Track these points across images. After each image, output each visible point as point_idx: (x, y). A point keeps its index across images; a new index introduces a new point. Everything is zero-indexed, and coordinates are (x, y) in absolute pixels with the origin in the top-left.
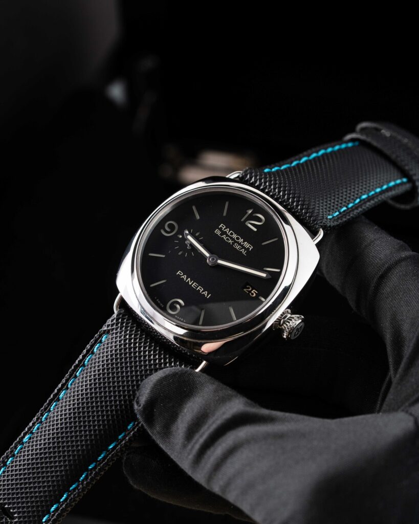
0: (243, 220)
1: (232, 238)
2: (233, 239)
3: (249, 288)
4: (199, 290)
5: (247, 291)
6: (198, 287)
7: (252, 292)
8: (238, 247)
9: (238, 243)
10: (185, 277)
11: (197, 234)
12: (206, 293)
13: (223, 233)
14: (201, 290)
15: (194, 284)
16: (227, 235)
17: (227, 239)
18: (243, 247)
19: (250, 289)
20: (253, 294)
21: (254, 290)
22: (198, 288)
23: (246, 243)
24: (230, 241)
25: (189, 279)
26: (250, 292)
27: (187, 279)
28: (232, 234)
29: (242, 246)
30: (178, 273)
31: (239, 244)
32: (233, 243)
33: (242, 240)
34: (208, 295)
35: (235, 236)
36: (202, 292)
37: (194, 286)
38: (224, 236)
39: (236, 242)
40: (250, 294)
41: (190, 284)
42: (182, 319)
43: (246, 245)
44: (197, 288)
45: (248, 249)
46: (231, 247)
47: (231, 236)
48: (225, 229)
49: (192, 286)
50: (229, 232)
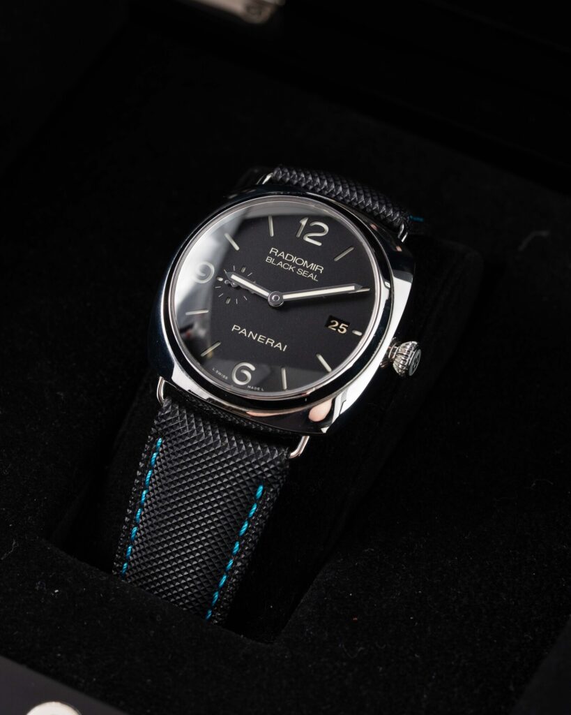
0: (299, 235)
1: (291, 263)
2: (293, 264)
3: (335, 323)
4: (269, 344)
5: (334, 327)
6: (266, 340)
7: (341, 327)
8: (303, 273)
9: (301, 267)
10: (244, 332)
11: (244, 270)
13: (278, 259)
14: (272, 344)
15: (259, 338)
16: (284, 261)
17: (286, 266)
18: (310, 271)
19: (337, 324)
20: (342, 330)
21: (342, 325)
22: (267, 341)
23: (312, 264)
24: (291, 268)
25: (251, 332)
26: (338, 328)
27: (248, 334)
28: (289, 258)
29: (309, 269)
30: (234, 328)
31: (304, 268)
32: (296, 270)
33: (306, 262)
34: (283, 348)
35: (294, 259)
36: (274, 344)
37: (260, 340)
38: (280, 264)
39: (298, 267)
40: (339, 330)
41: (254, 338)
42: (258, 389)
43: (314, 267)
44: (265, 341)
45: (318, 271)
46: (293, 275)
47: (289, 261)
48: (278, 254)
49: (258, 340)
50: (285, 257)
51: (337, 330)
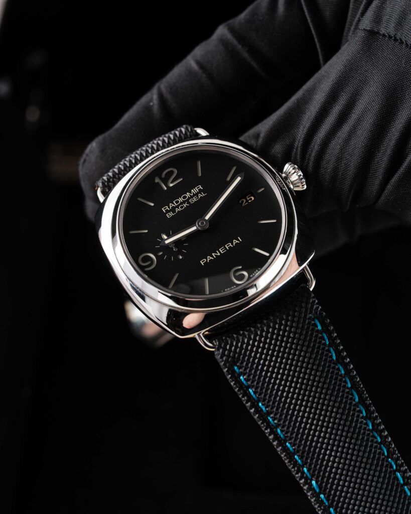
0: (166, 188)
1: (182, 203)
2: (184, 202)
3: (243, 202)
4: (230, 247)
5: (246, 203)
6: (225, 247)
7: (248, 199)
8: (195, 199)
9: (189, 198)
10: (209, 258)
12: (235, 242)
13: (173, 210)
14: (230, 245)
15: (221, 251)
16: (177, 207)
17: (182, 207)
18: (197, 194)
19: (244, 200)
20: (251, 199)
21: (247, 197)
22: (227, 247)
23: (192, 190)
24: (185, 205)
25: (213, 254)
26: (247, 201)
27: (212, 256)
28: (177, 202)
29: (194, 195)
30: (202, 263)
31: (192, 197)
32: (189, 203)
33: (188, 193)
34: (239, 240)
35: (181, 200)
36: (232, 244)
37: (223, 251)
38: (177, 210)
39: (188, 201)
40: (250, 201)
41: (219, 254)
43: (195, 191)
44: (226, 249)
45: (200, 190)
46: (191, 206)
47: (179, 204)
48: (169, 207)
49: (222, 252)
50: (174, 204)
51: (248, 202)
